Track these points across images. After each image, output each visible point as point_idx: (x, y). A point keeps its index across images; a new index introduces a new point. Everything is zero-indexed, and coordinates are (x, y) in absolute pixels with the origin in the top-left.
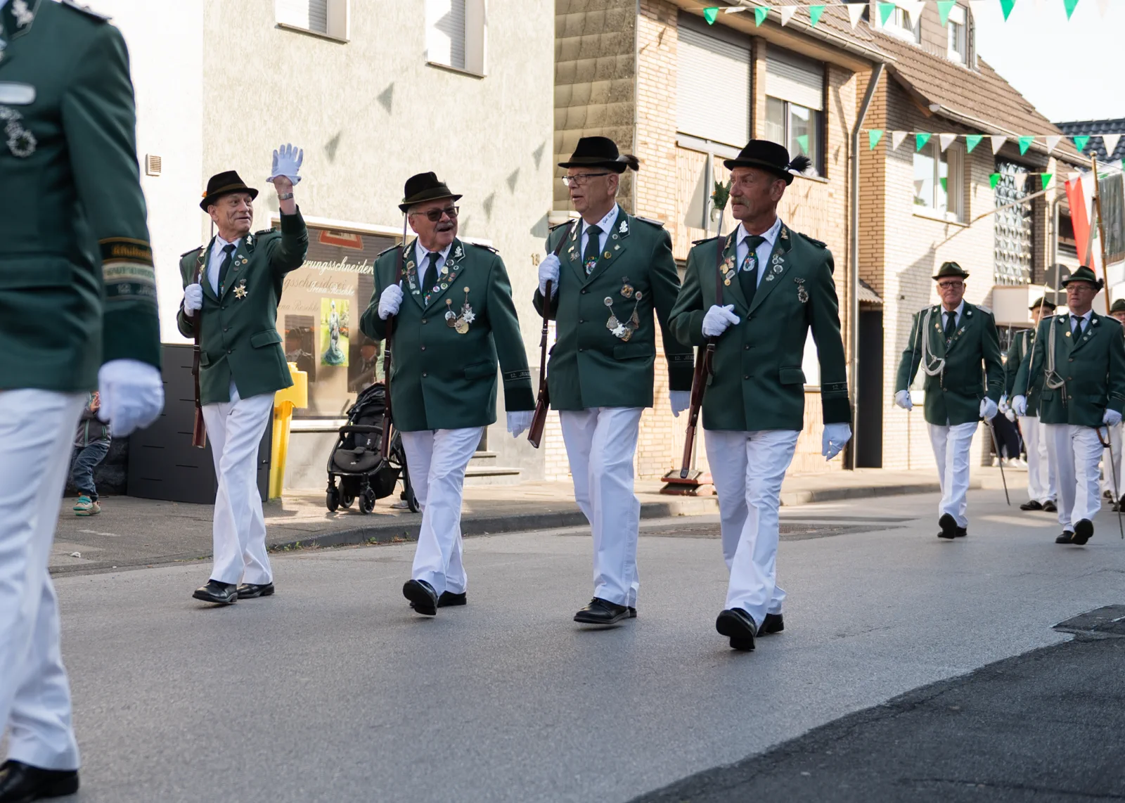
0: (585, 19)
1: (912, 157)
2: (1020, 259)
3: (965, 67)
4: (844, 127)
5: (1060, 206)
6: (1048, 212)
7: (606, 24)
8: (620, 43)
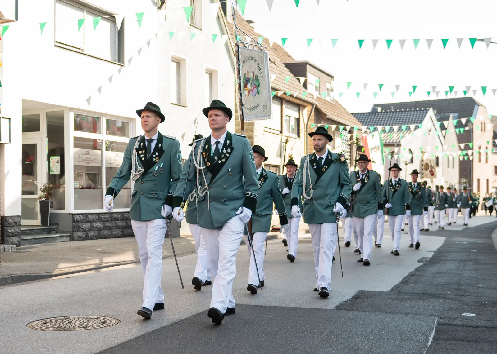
3: (331, 101)
4: (304, 123)
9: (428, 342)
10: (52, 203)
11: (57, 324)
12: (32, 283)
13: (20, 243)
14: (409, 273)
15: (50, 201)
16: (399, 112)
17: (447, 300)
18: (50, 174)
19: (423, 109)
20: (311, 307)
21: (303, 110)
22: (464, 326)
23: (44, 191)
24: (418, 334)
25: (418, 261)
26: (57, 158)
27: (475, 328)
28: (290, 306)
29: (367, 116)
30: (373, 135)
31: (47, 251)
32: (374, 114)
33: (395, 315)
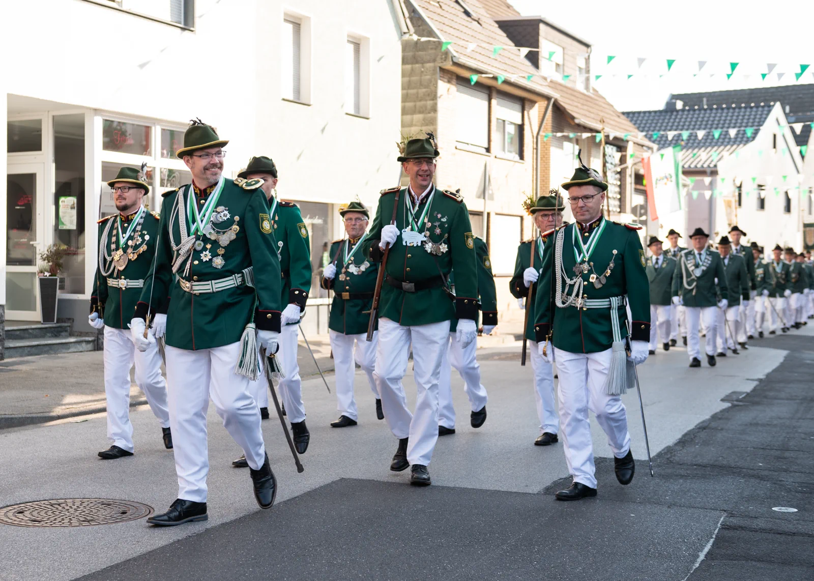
0: (410, 81)
1: (562, 146)
2: (614, 198)
3: (585, 92)
4: (532, 132)
5: (635, 169)
6: (628, 172)
7: (421, 84)
8: (429, 95)
9: (694, 562)
10: (62, 281)
11: (43, 513)
12: (14, 432)
13: (2, 354)
14: (698, 425)
15: (58, 278)
16: (717, 109)
17: (752, 480)
18: (60, 228)
19: (762, 104)
20: (500, 489)
21: (531, 108)
22: (770, 531)
23: (48, 258)
24: (681, 545)
25: (723, 400)
26: (72, 200)
27: (790, 537)
28: (463, 487)
29: (657, 118)
30: (662, 155)
31: (50, 370)
32: (669, 114)
33: (649, 506)
